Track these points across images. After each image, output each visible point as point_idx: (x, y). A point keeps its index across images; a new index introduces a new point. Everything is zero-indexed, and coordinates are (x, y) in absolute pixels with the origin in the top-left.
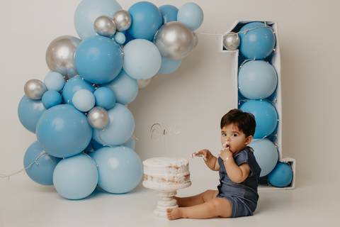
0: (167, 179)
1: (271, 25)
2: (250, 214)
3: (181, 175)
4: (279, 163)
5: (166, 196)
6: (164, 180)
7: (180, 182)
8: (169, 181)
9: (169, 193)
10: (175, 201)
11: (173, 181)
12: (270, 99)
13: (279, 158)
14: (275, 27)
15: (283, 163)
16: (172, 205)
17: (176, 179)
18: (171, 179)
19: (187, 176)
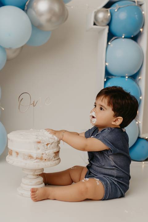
0: (35, 156)
1: (141, 5)
2: (122, 196)
3: (51, 151)
4: (139, 138)
5: (32, 173)
6: (31, 157)
7: (49, 160)
8: (37, 158)
9: (35, 170)
10: (41, 179)
11: (41, 159)
12: (134, 77)
13: (139, 134)
14: (144, 7)
15: (143, 139)
16: (38, 183)
17: (45, 157)
18: (40, 156)
19: (57, 153)
